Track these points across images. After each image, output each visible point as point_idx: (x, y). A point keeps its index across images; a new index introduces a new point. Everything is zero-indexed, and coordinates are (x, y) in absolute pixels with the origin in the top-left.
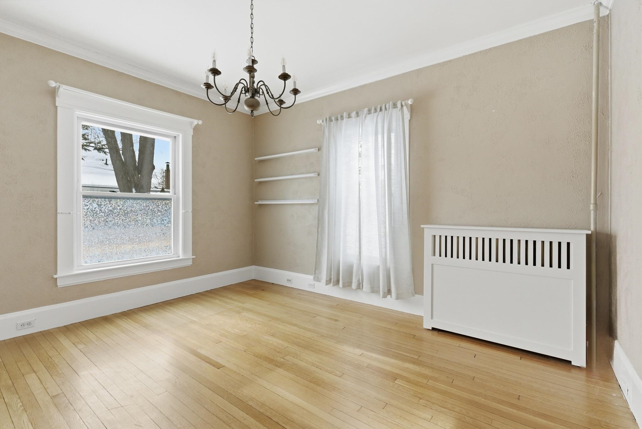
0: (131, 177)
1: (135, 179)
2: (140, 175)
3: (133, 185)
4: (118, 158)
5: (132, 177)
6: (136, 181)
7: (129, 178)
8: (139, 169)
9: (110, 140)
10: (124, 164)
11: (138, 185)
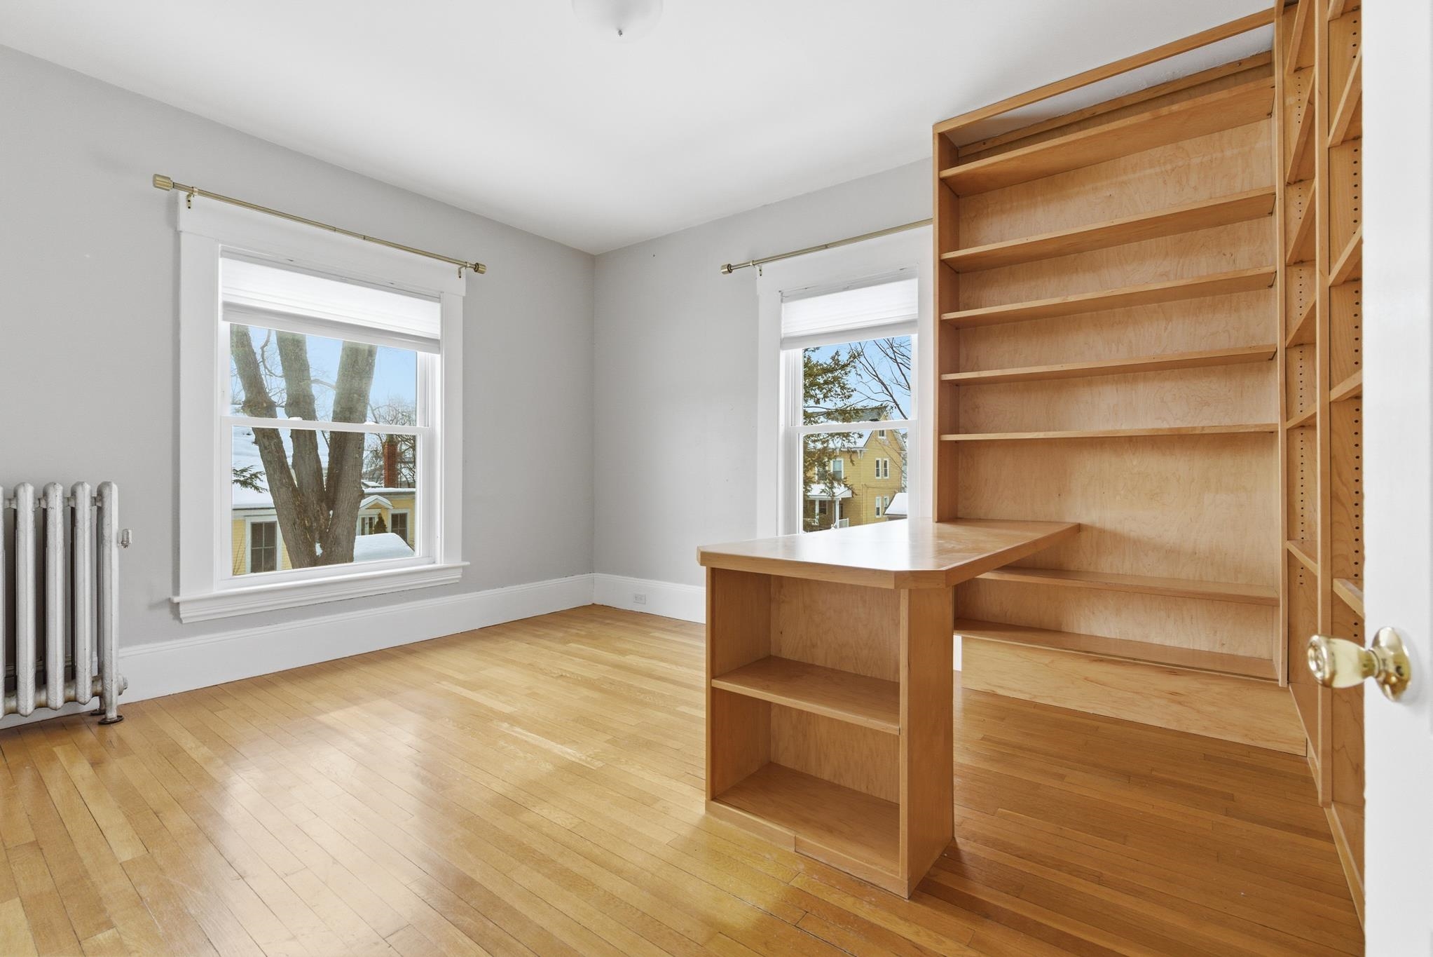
0: (313, 519)
1: (322, 521)
2: (331, 512)
3: (317, 536)
4: (284, 481)
5: (315, 518)
6: (323, 527)
7: (308, 522)
8: (329, 497)
9: (267, 443)
10: (296, 492)
11: (328, 537)
